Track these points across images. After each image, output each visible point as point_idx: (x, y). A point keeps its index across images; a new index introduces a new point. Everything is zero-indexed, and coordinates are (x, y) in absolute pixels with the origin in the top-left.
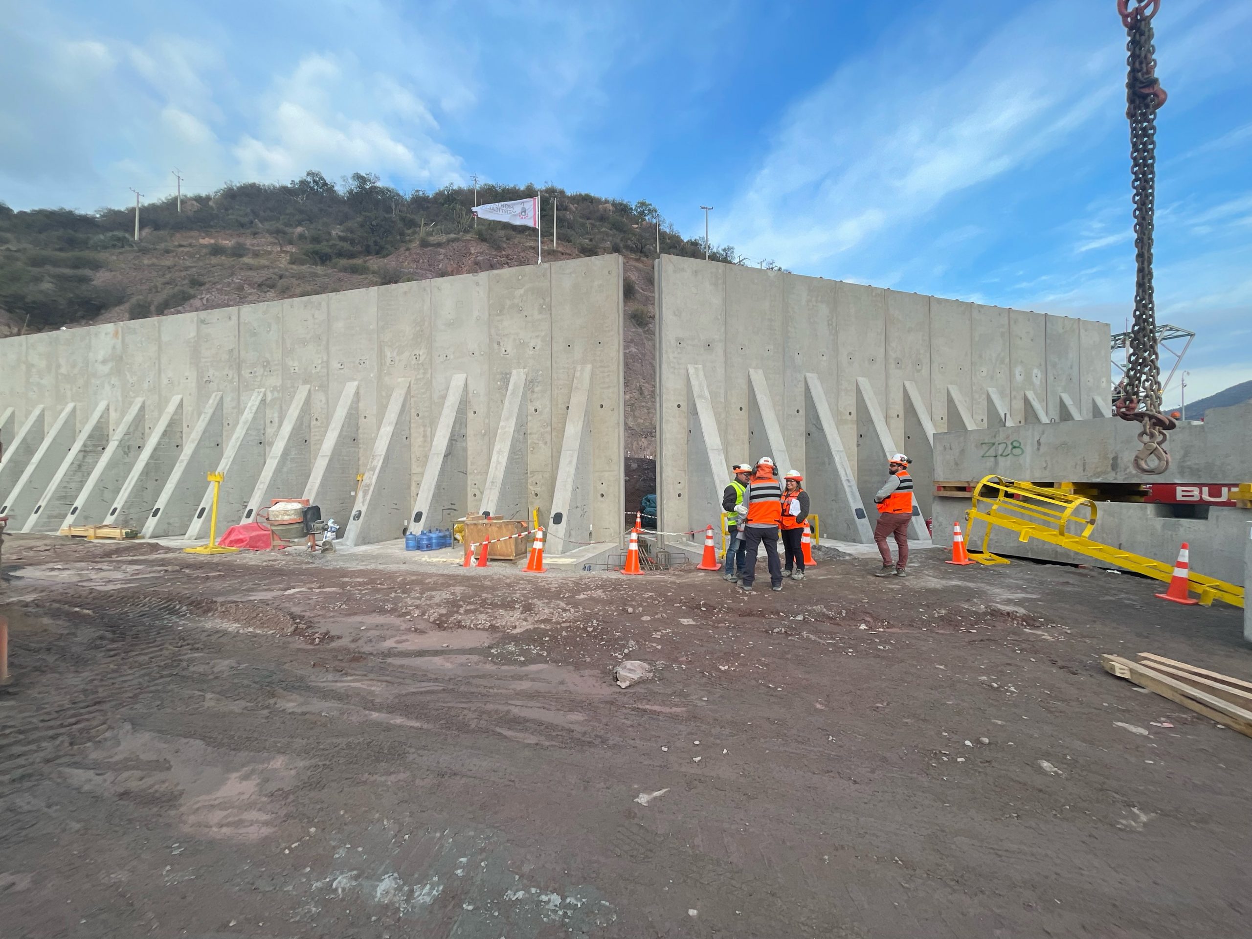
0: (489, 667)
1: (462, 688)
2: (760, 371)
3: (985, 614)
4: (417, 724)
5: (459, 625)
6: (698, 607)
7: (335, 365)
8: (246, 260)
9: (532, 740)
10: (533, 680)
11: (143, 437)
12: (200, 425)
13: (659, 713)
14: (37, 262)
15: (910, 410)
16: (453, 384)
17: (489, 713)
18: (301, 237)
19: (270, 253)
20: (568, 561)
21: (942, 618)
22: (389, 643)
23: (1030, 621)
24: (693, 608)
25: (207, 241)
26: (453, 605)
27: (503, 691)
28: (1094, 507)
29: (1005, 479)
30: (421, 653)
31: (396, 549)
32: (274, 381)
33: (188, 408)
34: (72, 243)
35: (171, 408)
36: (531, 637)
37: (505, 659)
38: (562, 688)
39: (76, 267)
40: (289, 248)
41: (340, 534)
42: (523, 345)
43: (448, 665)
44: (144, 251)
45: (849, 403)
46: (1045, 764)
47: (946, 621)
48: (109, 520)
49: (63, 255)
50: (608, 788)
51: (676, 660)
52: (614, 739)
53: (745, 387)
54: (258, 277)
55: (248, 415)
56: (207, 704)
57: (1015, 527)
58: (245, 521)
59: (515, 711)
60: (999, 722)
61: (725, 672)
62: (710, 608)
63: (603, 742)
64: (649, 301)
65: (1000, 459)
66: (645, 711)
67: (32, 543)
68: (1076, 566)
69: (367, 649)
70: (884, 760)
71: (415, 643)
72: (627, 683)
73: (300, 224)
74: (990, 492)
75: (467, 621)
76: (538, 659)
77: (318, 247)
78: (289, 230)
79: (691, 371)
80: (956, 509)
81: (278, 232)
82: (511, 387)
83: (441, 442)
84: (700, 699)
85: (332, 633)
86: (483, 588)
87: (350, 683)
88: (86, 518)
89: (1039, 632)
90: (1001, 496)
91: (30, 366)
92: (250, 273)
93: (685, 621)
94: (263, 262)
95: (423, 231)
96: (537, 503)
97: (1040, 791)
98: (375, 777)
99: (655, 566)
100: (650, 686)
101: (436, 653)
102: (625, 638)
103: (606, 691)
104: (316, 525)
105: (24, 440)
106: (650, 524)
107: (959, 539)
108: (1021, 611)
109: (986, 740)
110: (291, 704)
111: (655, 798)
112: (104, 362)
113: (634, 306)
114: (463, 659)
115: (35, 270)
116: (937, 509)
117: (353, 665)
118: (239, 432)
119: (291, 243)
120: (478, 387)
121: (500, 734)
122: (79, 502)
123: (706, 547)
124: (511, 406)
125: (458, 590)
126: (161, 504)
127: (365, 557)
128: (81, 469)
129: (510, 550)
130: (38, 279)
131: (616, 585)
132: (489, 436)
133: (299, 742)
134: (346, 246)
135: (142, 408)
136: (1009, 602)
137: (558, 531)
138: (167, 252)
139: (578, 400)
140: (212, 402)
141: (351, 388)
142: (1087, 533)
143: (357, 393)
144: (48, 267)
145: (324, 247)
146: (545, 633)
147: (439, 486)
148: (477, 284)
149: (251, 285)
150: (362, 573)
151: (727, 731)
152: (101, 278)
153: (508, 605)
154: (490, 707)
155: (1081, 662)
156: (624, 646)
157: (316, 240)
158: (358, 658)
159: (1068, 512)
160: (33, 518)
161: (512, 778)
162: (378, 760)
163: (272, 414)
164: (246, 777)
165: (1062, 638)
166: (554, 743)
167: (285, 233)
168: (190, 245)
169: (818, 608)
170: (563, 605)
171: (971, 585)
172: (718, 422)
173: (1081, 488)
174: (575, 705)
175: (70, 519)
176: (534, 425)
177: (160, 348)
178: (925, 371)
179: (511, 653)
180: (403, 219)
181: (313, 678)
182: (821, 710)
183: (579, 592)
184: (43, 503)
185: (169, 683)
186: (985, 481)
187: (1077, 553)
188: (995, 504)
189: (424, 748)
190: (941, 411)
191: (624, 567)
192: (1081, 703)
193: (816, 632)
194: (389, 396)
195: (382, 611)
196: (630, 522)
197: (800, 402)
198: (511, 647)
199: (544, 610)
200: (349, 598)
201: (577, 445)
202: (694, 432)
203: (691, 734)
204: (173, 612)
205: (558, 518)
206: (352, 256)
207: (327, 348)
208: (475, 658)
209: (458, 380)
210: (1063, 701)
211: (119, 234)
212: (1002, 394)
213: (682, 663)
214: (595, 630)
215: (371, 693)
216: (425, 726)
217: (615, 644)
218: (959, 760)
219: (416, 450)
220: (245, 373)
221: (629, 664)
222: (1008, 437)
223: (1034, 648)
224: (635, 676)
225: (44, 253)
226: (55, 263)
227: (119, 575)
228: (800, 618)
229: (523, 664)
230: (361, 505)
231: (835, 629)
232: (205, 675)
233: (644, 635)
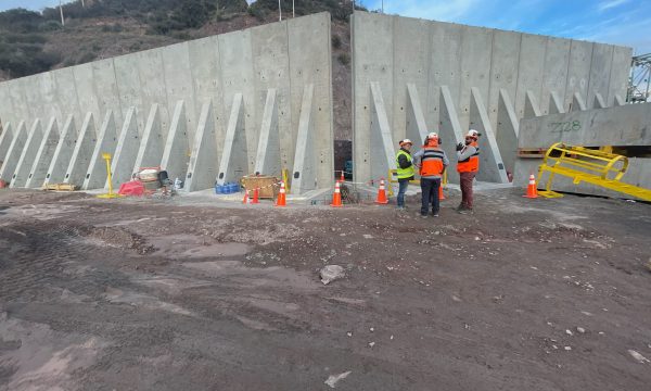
0: (244, 269)
1: (223, 285)
2: (414, 85)
3: (556, 230)
4: (186, 312)
5: (231, 240)
6: (375, 226)
7: (170, 91)
8: (122, 33)
9: (260, 326)
10: (270, 278)
11: (76, 136)
12: (103, 128)
13: (347, 304)
14: (12, 40)
15: (502, 107)
16: (235, 99)
17: (236, 303)
18: (151, 19)
19: (134, 29)
20: (302, 199)
21: (527, 233)
22: (188, 253)
23: (586, 234)
24: (372, 227)
25: (101, 23)
26: (230, 227)
27: (248, 286)
28: (626, 161)
29: (567, 145)
30: (204, 259)
31: (211, 193)
32: (138, 101)
33: (96, 119)
34: (29, 28)
35: (87, 119)
36: (273, 248)
37: (254, 263)
38: (286, 284)
39: (32, 42)
40: (145, 26)
41: (182, 185)
42: (273, 73)
43: (219, 268)
44: (68, 31)
45: (466, 103)
46: (636, 355)
47: (531, 234)
48: (66, 180)
49: (24, 35)
50: (307, 370)
51: (360, 263)
52: (316, 325)
53: (404, 95)
54: (129, 43)
55: (127, 122)
56: (62, 297)
57: (572, 175)
58: (132, 180)
59: (254, 302)
60: (587, 314)
61: (391, 271)
62: (382, 227)
63: (307, 328)
64: (348, 49)
65: (564, 133)
66: (338, 302)
67: (21, 194)
68: (606, 198)
69: (173, 256)
70: (508, 346)
71: (204, 252)
72: (328, 281)
73: (149, 10)
74: (556, 153)
75: (236, 238)
76: (275, 263)
77: (160, 24)
78: (144, 14)
79: (373, 86)
80: (530, 164)
81: (138, 16)
82: (267, 99)
83: (231, 133)
84: (375, 293)
85: (156, 246)
86: (249, 217)
87: (158, 281)
88: (55, 180)
89: (593, 242)
90: (563, 156)
91: (12, 99)
92: (125, 41)
93: (367, 236)
94: (131, 34)
95: (218, 12)
96: (286, 167)
97: (637, 378)
98: (147, 358)
99: (352, 201)
100: (343, 283)
101: (214, 259)
102: (329, 248)
103: (314, 286)
104: (166, 181)
105: (18, 139)
106: (349, 177)
107: (533, 182)
108: (579, 228)
109: (582, 330)
110: (114, 296)
111: (341, 380)
112: (49, 94)
113: (339, 53)
114: (228, 263)
115: (12, 45)
116: (518, 165)
117: (163, 268)
118: (124, 131)
119: (146, 23)
120: (250, 101)
121: (239, 321)
122: (50, 172)
123: (380, 191)
124: (268, 110)
125: (234, 218)
126: (90, 171)
127: (194, 198)
128: (48, 154)
129: (270, 193)
130: (14, 50)
131: (326, 214)
132: (257, 129)
133: (111, 326)
134: (176, 23)
135: (73, 119)
136: (569, 221)
137: (296, 183)
138: (80, 31)
139: (306, 106)
140: (108, 114)
141: (180, 104)
142: (619, 177)
143: (184, 107)
144: (18, 43)
145: (163, 24)
146: (280, 245)
147: (231, 159)
148: (244, 36)
149: (126, 48)
150: (183, 208)
151: (393, 320)
152: (47, 48)
153: (261, 227)
154: (237, 299)
155: (630, 264)
156: (328, 254)
157: (159, 20)
158: (165, 262)
159: (610, 165)
160: (29, 180)
161: (241, 360)
162: (153, 343)
163: (140, 121)
164: (65, 356)
165: (610, 246)
166: (275, 329)
167: (141, 16)
168: (91, 26)
169: (449, 227)
170: (293, 226)
171: (542, 211)
172: (388, 117)
173: (617, 150)
174: (294, 297)
175: (47, 181)
176: (282, 122)
177: (75, 85)
178: (514, 83)
179: (258, 259)
180: (207, 5)
181: (134, 278)
182: (457, 302)
183: (304, 218)
184: (32, 172)
185: (46, 282)
186: (554, 147)
187: (608, 190)
188: (558, 161)
189: (186, 333)
190: (521, 107)
191: (332, 202)
192: (642, 297)
193: (449, 243)
194: (200, 108)
195: (188, 232)
196: (337, 176)
197: (437, 103)
198: (259, 255)
199: (282, 230)
200: (170, 224)
201: (306, 133)
202: (374, 123)
203: (368, 321)
204: (71, 233)
205: (297, 175)
206: (180, 29)
207: (165, 82)
208: (236, 262)
209: (238, 97)
210: (628, 295)
211: (53, 22)
212: (560, 96)
213: (363, 265)
214: (311, 242)
215: (167, 287)
216: (193, 315)
217: (323, 252)
218: (566, 348)
219: (218, 139)
220: (122, 97)
221: (329, 268)
222: (571, 119)
223: (596, 254)
224: (333, 277)
225: (16, 35)
226: (21, 40)
227: (57, 211)
228: (437, 233)
229: (265, 266)
230: (191, 170)
231: (460, 240)
232: (70, 275)
233: (341, 246)
